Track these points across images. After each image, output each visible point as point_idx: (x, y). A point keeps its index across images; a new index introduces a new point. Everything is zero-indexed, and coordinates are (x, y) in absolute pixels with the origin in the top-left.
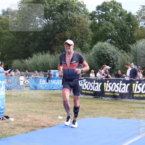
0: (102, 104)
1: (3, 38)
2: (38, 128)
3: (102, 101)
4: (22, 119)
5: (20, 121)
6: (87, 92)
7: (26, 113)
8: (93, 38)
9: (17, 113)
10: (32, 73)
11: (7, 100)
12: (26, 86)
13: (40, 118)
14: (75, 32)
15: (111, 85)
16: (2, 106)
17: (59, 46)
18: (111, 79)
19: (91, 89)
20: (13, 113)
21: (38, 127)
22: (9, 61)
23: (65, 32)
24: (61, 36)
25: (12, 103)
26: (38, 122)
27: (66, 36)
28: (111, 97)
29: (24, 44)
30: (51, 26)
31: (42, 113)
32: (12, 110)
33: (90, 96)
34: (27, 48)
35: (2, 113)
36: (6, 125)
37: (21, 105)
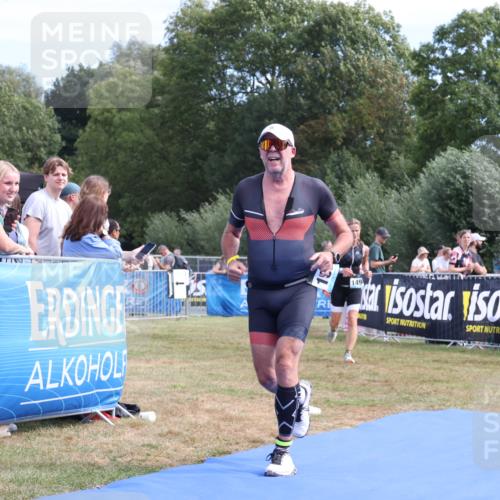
0: (457, 364)
1: (116, 139)
2: (237, 447)
3: (456, 355)
4: (183, 415)
5: (175, 423)
6: (403, 323)
7: (197, 394)
8: (424, 138)
9: (166, 393)
10: (214, 258)
11: (131, 348)
12: (193, 304)
13: (243, 411)
14: (361, 118)
15: (487, 300)
16: (117, 372)
17: (307, 166)
18: (487, 278)
19: (417, 314)
20: (152, 394)
21: (237, 443)
22: (135, 219)
23: (326, 117)
24: (314, 133)
25: (148, 361)
26: (238, 426)
27: (331, 132)
28: (489, 341)
29: (185, 160)
30: (280, 99)
31: (252, 395)
32: (150, 385)
33: (415, 337)
34: (197, 173)
35: (118, 393)
36: (130, 435)
37: (177, 366)
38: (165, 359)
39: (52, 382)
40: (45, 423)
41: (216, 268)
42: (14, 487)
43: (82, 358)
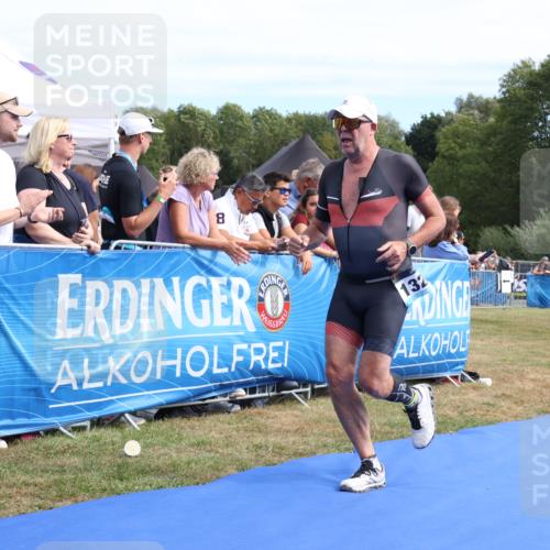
1: (458, 170)
4: (513, 382)
5: (507, 388)
7: (523, 366)
10: (532, 262)
12: (516, 298)
16: (463, 347)
20: (487, 365)
25: (482, 340)
32: (485, 358)
35: (462, 363)
36: (472, 395)
37: (506, 345)
38: (496, 338)
39: (413, 352)
42: (388, 428)
43: (437, 335)
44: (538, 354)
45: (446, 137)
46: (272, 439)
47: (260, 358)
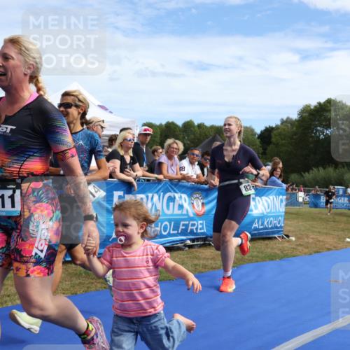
2: (323, 250)
4: (304, 239)
5: (302, 242)
7: (308, 232)
9: (298, 232)
12: (305, 204)
13: (324, 239)
20: (293, 232)
25: (291, 221)
26: (323, 244)
31: (326, 234)
32: (292, 229)
34: (306, 161)
35: (283, 231)
36: (286, 244)
37: (300, 223)
38: (296, 221)
39: (261, 226)
40: (259, 239)
41: (313, 192)
42: (251, 258)
43: (272, 219)
44: (314, 227)
45: (275, 135)
46: (202, 262)
47: (194, 228)
